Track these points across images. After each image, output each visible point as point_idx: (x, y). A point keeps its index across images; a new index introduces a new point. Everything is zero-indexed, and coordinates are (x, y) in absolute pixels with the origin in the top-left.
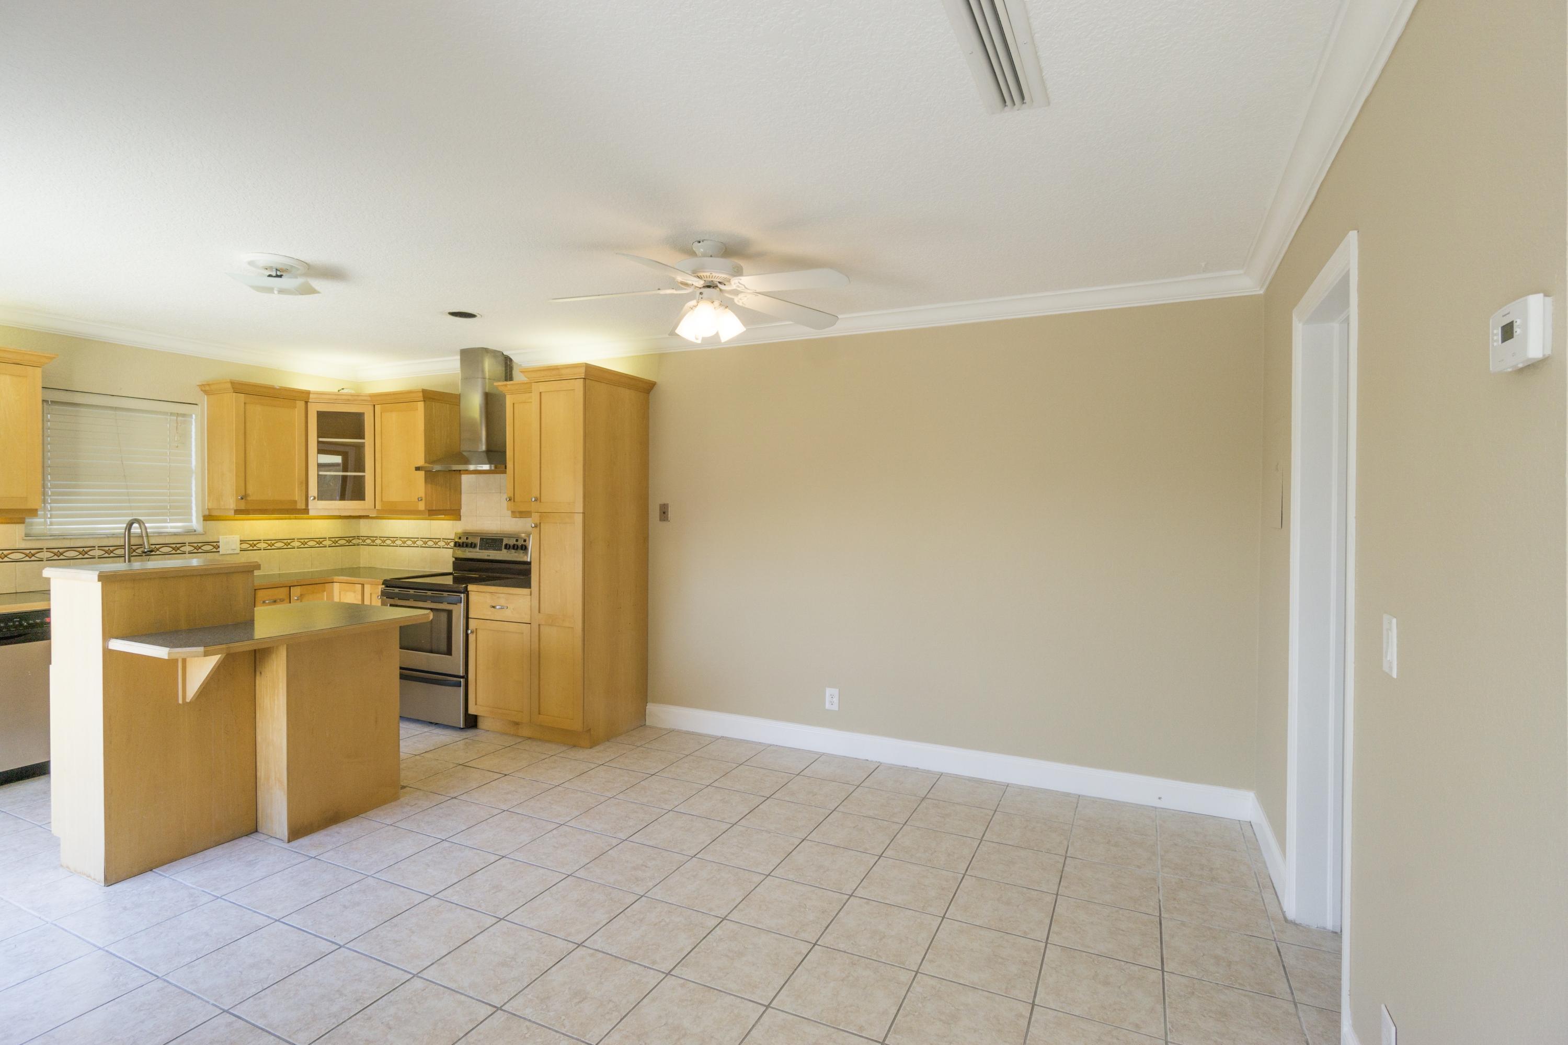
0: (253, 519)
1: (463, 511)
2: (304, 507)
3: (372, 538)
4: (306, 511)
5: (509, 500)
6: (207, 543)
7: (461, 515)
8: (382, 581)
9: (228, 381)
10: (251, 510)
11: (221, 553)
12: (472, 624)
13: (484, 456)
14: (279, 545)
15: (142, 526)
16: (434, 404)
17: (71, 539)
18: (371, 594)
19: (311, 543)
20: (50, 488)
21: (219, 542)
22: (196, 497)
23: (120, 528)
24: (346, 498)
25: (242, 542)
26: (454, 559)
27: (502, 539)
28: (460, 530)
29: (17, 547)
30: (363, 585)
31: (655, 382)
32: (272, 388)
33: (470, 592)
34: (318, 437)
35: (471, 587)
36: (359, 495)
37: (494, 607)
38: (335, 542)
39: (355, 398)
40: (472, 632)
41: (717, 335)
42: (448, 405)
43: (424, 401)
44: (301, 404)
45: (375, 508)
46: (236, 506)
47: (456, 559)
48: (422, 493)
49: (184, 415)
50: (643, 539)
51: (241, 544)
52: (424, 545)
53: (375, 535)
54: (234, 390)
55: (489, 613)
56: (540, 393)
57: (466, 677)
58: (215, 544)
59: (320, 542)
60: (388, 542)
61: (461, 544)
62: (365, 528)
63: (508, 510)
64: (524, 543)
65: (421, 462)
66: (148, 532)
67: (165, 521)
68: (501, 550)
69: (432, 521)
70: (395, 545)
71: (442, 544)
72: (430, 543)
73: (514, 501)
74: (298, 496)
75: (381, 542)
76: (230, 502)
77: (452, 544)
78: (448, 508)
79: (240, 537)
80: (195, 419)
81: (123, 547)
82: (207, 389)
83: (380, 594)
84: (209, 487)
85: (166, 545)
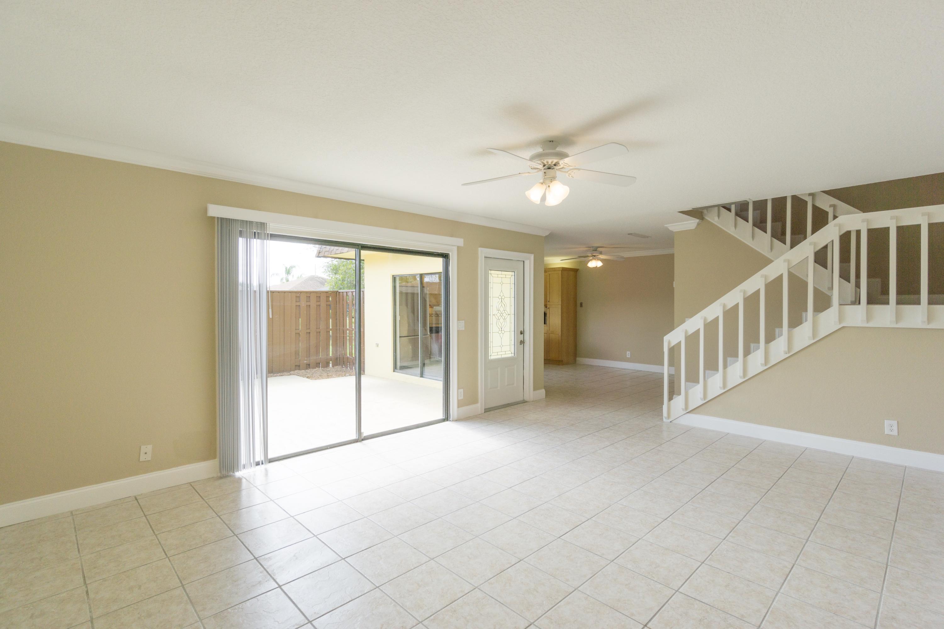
41: (597, 267)
50: (576, 312)
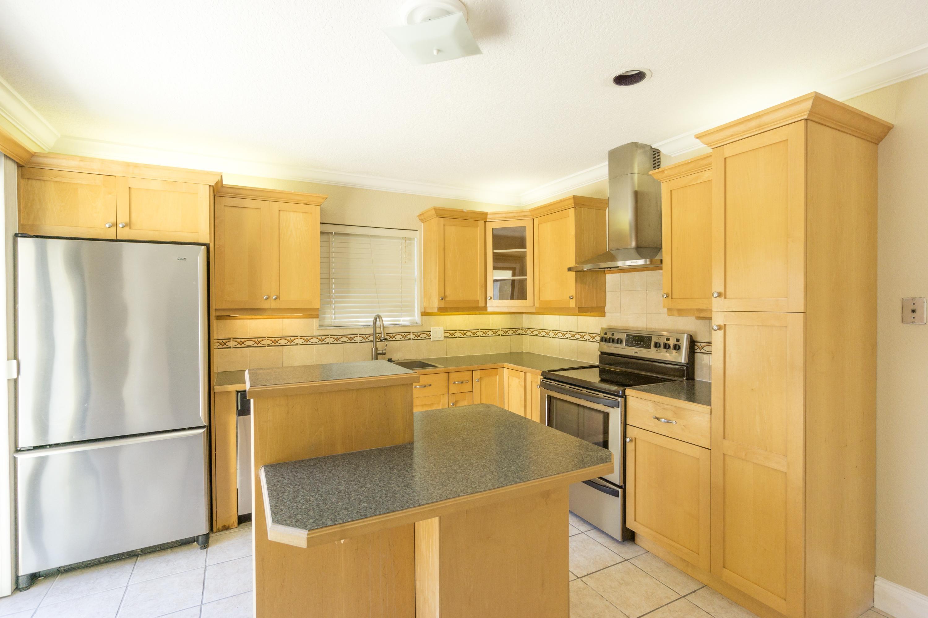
0: (452, 315)
1: (607, 309)
2: (483, 305)
3: (531, 330)
4: (485, 308)
5: (667, 297)
6: (423, 332)
7: (606, 312)
8: (541, 372)
9: (433, 208)
10: (449, 307)
11: (432, 340)
12: (630, 431)
13: (634, 252)
14: (469, 334)
15: (381, 320)
16: (582, 210)
17: (344, 329)
18: (532, 382)
19: (490, 333)
20: (334, 294)
21: (431, 332)
22: (417, 299)
23: (370, 321)
24: (514, 298)
25: (445, 331)
26: (600, 353)
27: (651, 337)
28: (605, 326)
29: (315, 334)
30: (525, 374)
31: (893, 125)
32: (461, 212)
33: (627, 396)
34: (494, 249)
35: (629, 391)
36: (522, 295)
37: (658, 419)
38: (506, 332)
39: (518, 214)
40: (631, 441)
42: (594, 210)
43: (575, 207)
44: (481, 224)
45: (534, 305)
46: (438, 305)
47: (602, 353)
48: (573, 292)
49: (410, 239)
50: (871, 348)
51: (444, 333)
52: (572, 338)
53: (534, 327)
54: (437, 215)
55: (652, 424)
56: (725, 158)
57: (624, 487)
58: (428, 333)
59: (495, 332)
60: (543, 333)
61: (608, 340)
62: (527, 321)
63: (664, 307)
64: (677, 343)
65: (572, 264)
66: (384, 324)
67: (399, 316)
68: (649, 347)
69: (579, 317)
70: (548, 336)
71: (587, 337)
72: (578, 336)
73: (672, 298)
74: (479, 297)
75: (538, 333)
76: (435, 303)
77: (598, 339)
78: (595, 305)
79: (444, 328)
80: (417, 242)
81: (371, 335)
82: (423, 218)
83: (539, 383)
84: (424, 292)
85: (398, 333)
